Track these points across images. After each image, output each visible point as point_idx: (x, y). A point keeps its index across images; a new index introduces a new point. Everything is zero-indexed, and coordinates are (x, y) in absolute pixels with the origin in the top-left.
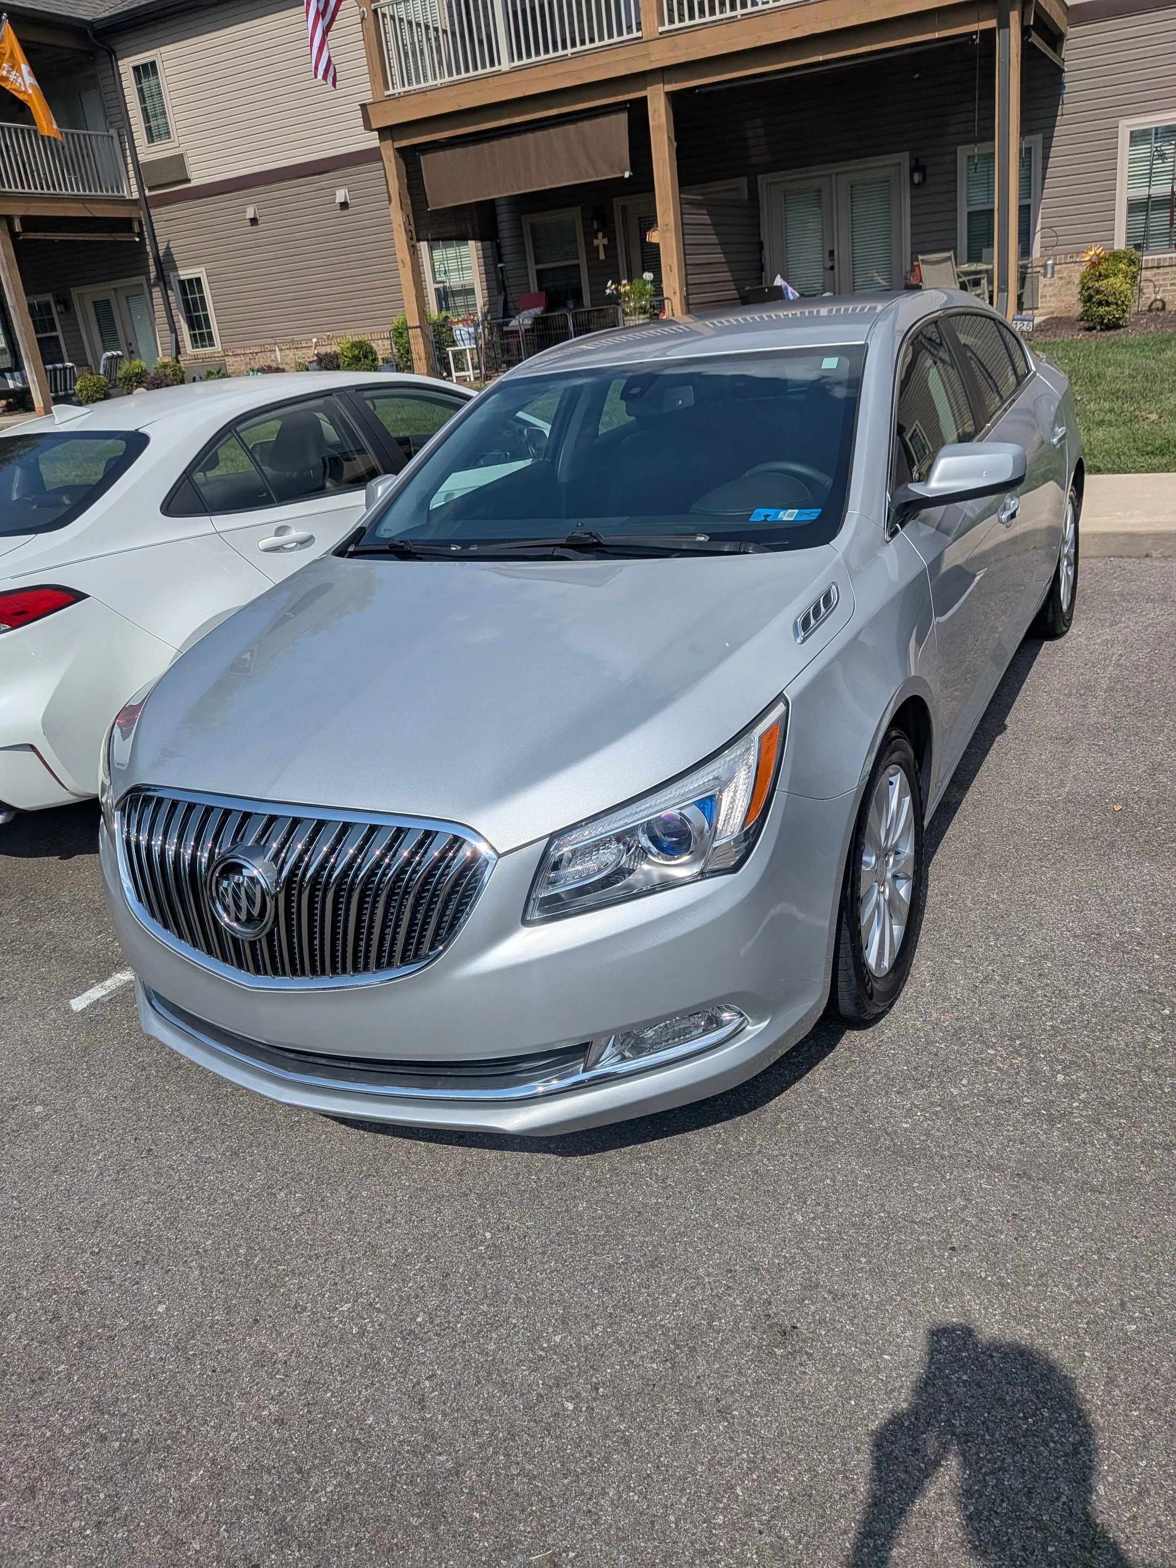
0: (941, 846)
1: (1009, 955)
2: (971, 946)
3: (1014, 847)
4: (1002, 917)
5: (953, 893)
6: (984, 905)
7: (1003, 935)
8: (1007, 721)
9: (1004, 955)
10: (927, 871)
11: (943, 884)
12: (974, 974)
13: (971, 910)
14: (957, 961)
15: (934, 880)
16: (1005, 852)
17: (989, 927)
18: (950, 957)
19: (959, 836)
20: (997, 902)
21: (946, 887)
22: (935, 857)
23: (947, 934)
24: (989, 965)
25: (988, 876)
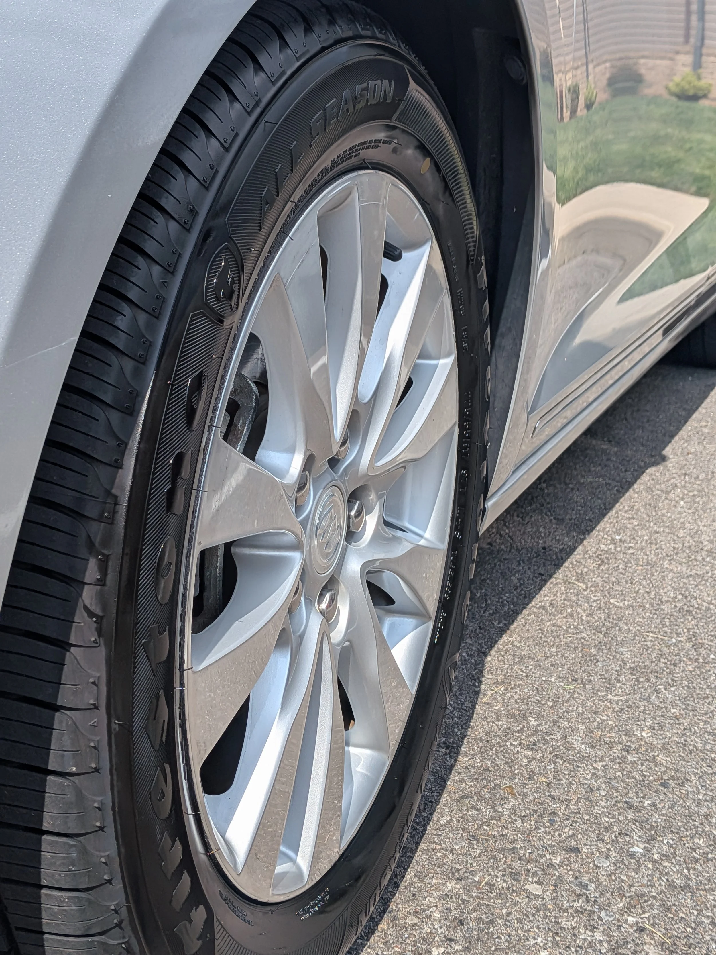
0: (520, 620)
1: (686, 888)
2: (577, 850)
3: (689, 639)
4: (664, 785)
5: (539, 716)
6: (617, 751)
7: (669, 828)
8: (668, 451)
9: (671, 885)
10: (483, 663)
11: (516, 694)
12: (584, 935)
13: (582, 759)
14: (534, 888)
15: (497, 683)
16: (668, 646)
17: (630, 806)
18: (515, 876)
19: (565, 607)
20: (651, 746)
21: (524, 700)
22: (505, 638)
23: (513, 811)
24: (628, 909)
25: (628, 690)
